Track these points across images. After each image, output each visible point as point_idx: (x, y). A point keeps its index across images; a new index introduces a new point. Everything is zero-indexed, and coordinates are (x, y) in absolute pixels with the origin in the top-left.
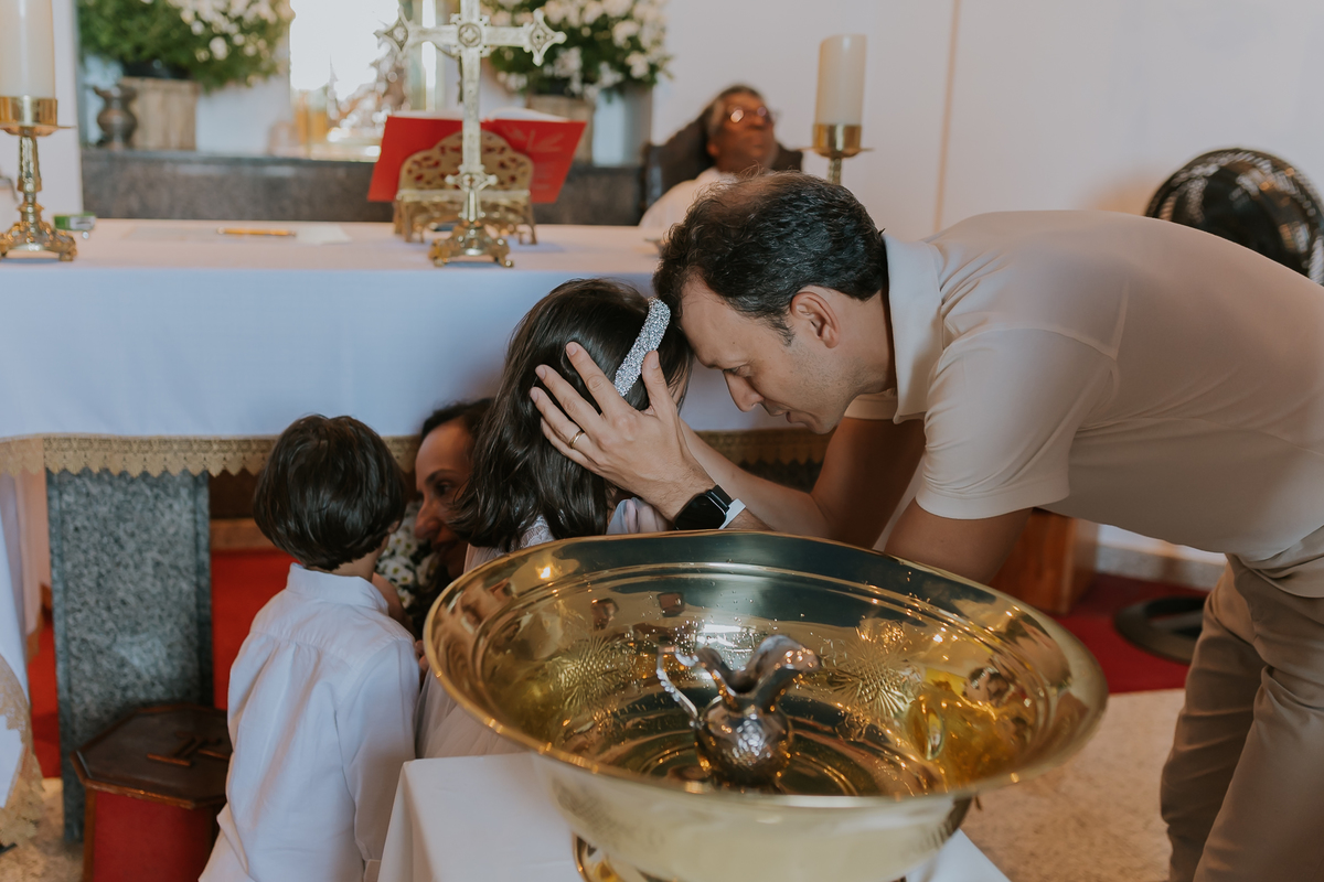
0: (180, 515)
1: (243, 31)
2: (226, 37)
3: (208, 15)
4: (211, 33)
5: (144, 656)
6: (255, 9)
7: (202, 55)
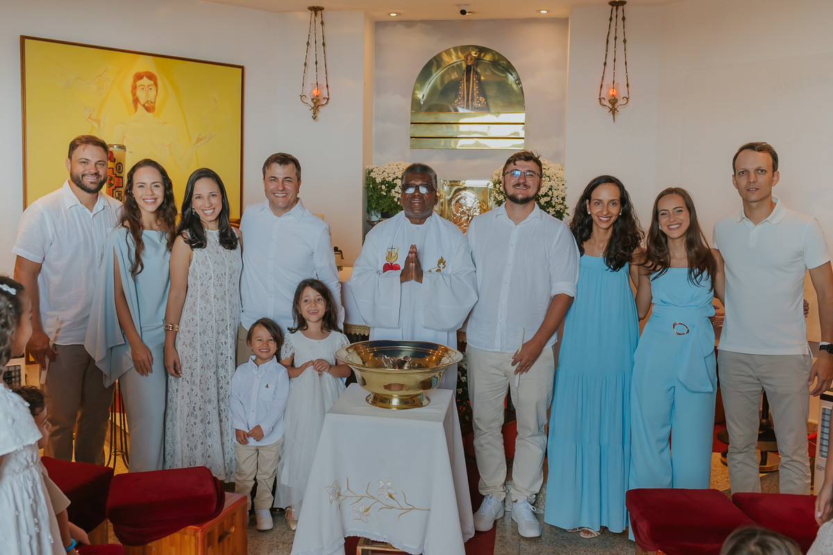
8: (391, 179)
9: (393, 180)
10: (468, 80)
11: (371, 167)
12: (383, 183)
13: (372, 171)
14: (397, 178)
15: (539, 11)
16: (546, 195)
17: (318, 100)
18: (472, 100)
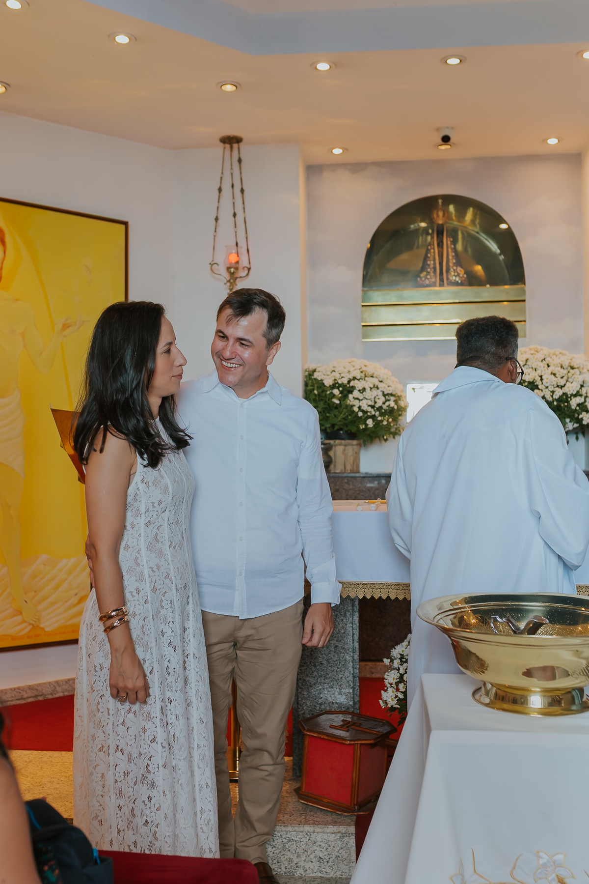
0: (346, 625)
1: (381, 414)
2: (373, 417)
3: (365, 408)
4: (367, 416)
5: (330, 690)
6: (387, 403)
7: (362, 427)
8: (345, 381)
9: (349, 382)
10: (440, 244)
11: (312, 367)
12: (335, 385)
13: (314, 371)
14: (354, 378)
15: (545, 141)
16: (578, 394)
17: (237, 269)
18: (448, 271)
